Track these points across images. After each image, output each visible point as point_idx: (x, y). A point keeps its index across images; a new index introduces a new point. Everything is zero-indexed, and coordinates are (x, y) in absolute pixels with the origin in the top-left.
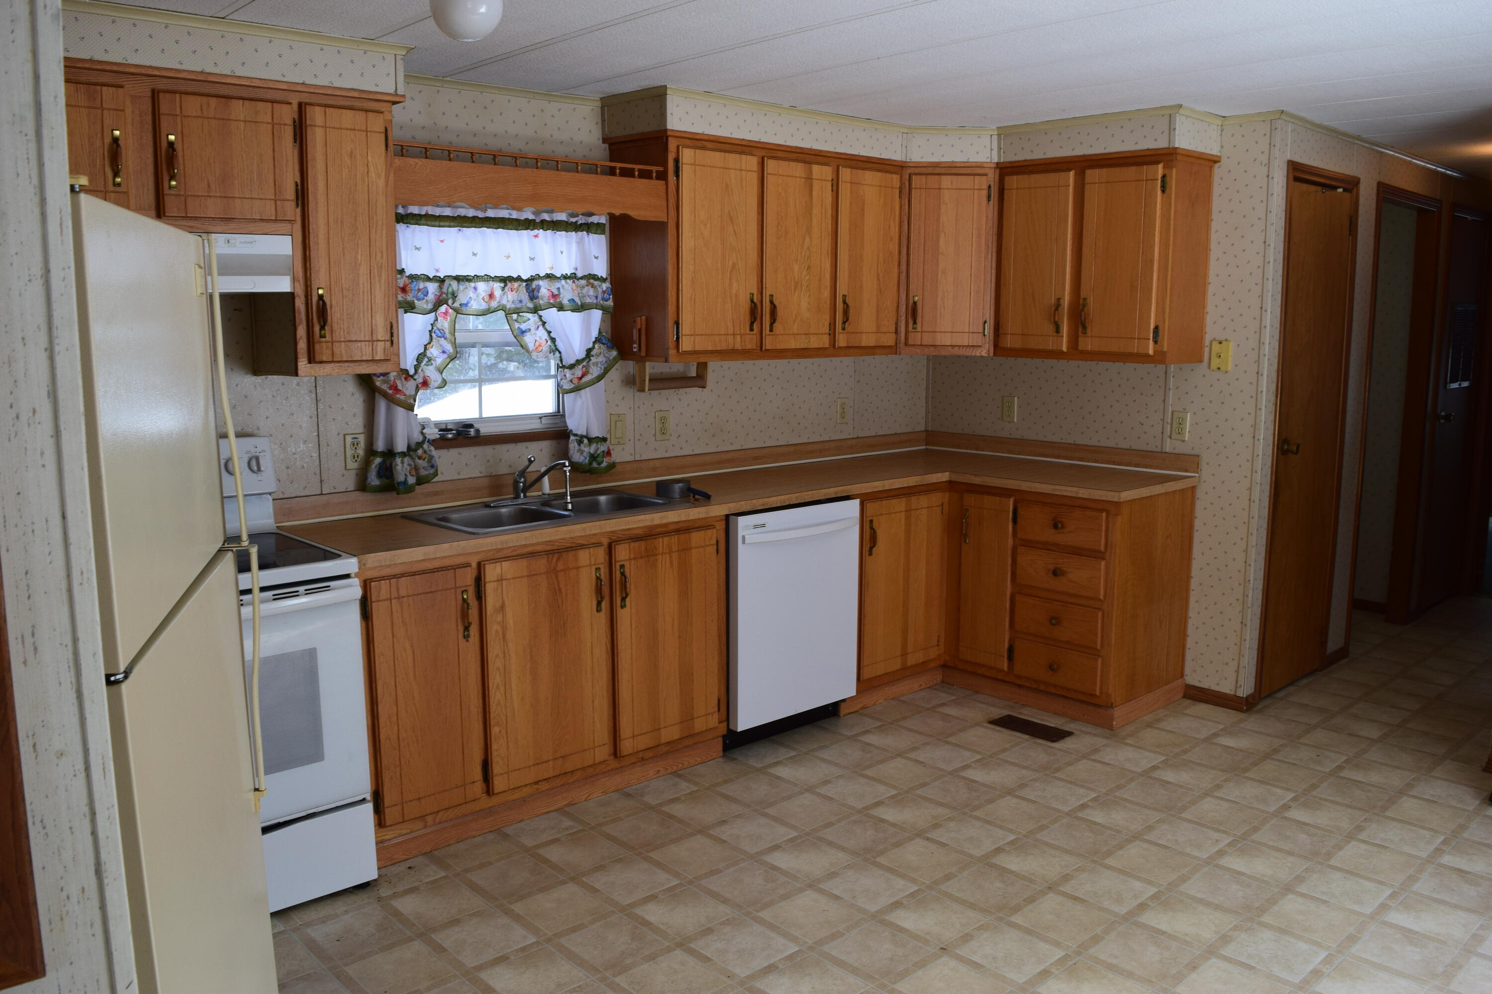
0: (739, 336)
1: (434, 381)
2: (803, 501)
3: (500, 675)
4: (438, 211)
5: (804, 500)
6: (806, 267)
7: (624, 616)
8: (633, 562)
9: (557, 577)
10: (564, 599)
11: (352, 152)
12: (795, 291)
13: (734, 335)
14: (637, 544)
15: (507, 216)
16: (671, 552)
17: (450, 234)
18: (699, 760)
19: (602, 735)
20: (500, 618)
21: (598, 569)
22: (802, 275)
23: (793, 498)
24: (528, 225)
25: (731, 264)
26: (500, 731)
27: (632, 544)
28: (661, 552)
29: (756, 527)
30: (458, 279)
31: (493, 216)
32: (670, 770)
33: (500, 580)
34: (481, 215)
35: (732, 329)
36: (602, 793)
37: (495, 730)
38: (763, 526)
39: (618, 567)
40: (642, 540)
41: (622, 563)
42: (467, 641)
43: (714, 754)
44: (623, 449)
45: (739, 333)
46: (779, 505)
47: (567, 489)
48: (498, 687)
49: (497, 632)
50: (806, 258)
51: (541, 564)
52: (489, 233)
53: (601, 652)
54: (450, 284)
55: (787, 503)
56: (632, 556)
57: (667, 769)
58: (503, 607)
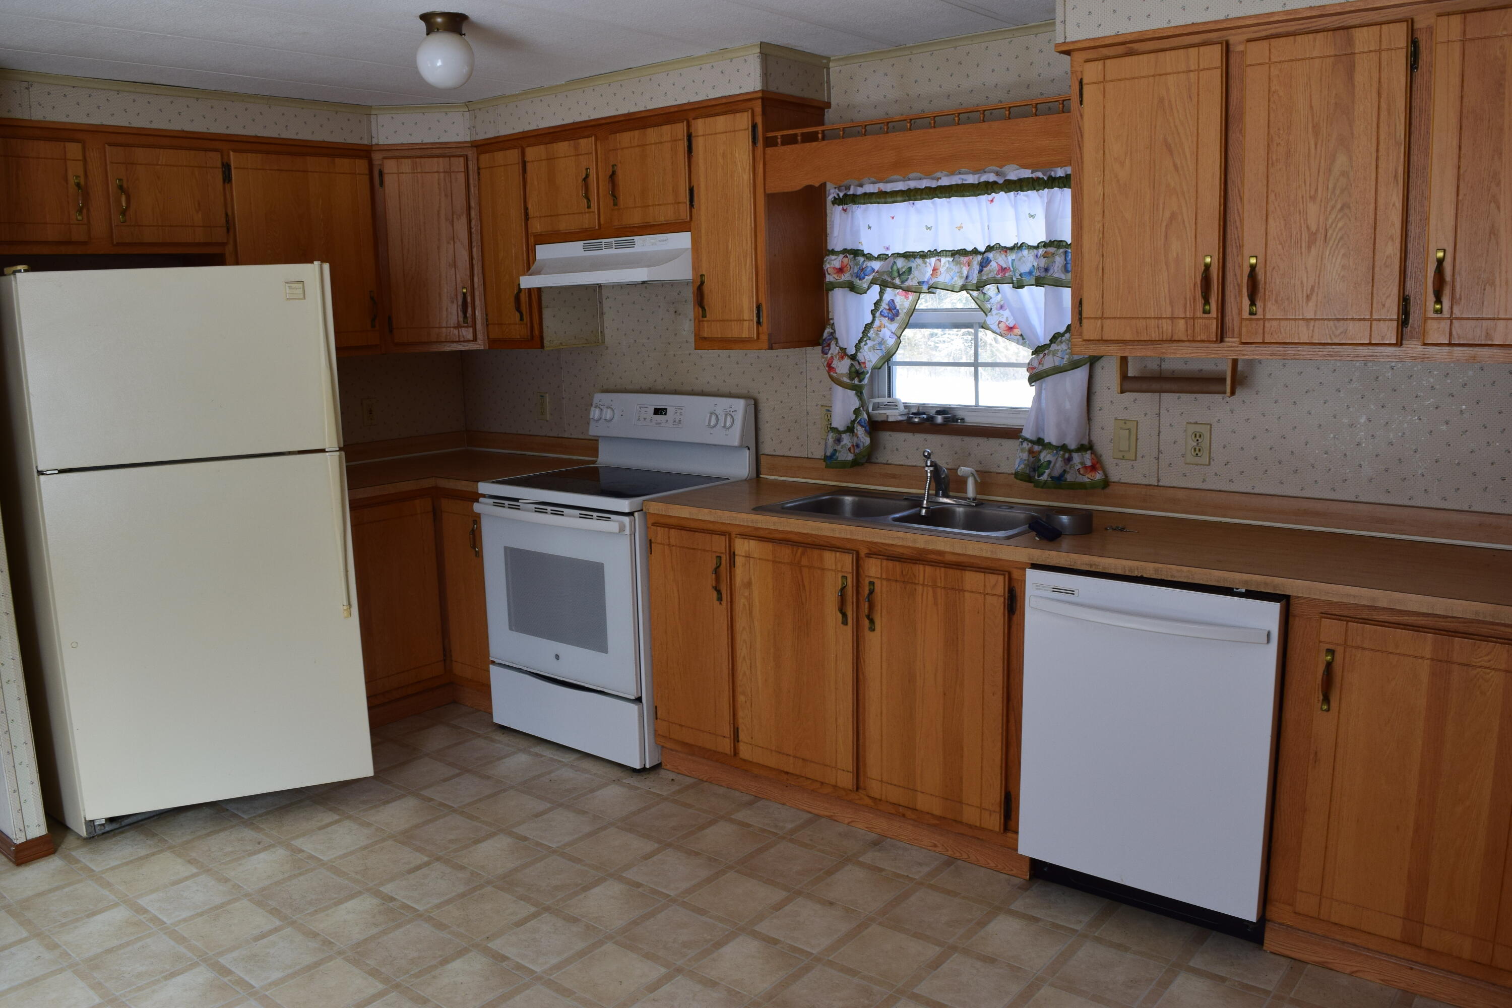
0: (1182, 322)
1: (869, 361)
2: (1169, 579)
3: (746, 647)
4: (889, 187)
5: (1172, 576)
6: (1339, 206)
7: (874, 641)
8: (885, 583)
9: (801, 572)
10: (808, 596)
11: (724, 153)
12: (1309, 247)
13: (1172, 319)
14: (890, 564)
15: (960, 182)
16: (934, 586)
17: (901, 208)
18: (992, 864)
19: (846, 760)
20: (747, 594)
21: (844, 578)
22: (1327, 219)
23: (1149, 569)
24: (988, 188)
25: (1167, 214)
26: (746, 702)
27: (885, 562)
28: (921, 582)
29: (1056, 590)
30: (908, 256)
31: (947, 184)
32: (950, 852)
33: (748, 557)
34: (934, 184)
35: (1169, 309)
36: (867, 828)
37: (741, 699)
38: (1071, 592)
39: (867, 582)
40: (899, 561)
41: (872, 580)
42: (720, 603)
43: (1014, 869)
44: (1133, 467)
45: (1183, 316)
46: (1120, 572)
47: (928, 493)
48: (744, 658)
49: (744, 605)
50: (1338, 192)
51: (785, 553)
52: (940, 203)
53: (846, 668)
54: (895, 262)
55: (1136, 574)
56: (884, 576)
57: (947, 851)
58: (749, 584)
